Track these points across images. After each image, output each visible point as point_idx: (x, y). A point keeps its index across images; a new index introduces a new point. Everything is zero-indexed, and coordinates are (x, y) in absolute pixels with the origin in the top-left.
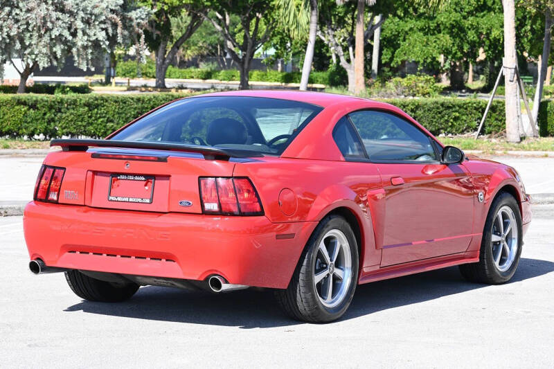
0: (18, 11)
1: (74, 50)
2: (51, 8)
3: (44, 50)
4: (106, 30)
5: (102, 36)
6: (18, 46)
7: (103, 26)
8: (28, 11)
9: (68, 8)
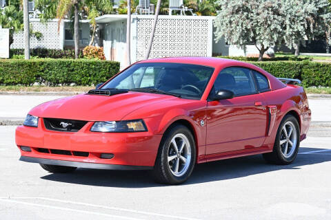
0: (252, 15)
1: (284, 37)
2: (271, 12)
3: (267, 37)
4: (304, 25)
5: (301, 28)
6: (252, 35)
7: (302, 23)
8: (258, 14)
9: (281, 12)
